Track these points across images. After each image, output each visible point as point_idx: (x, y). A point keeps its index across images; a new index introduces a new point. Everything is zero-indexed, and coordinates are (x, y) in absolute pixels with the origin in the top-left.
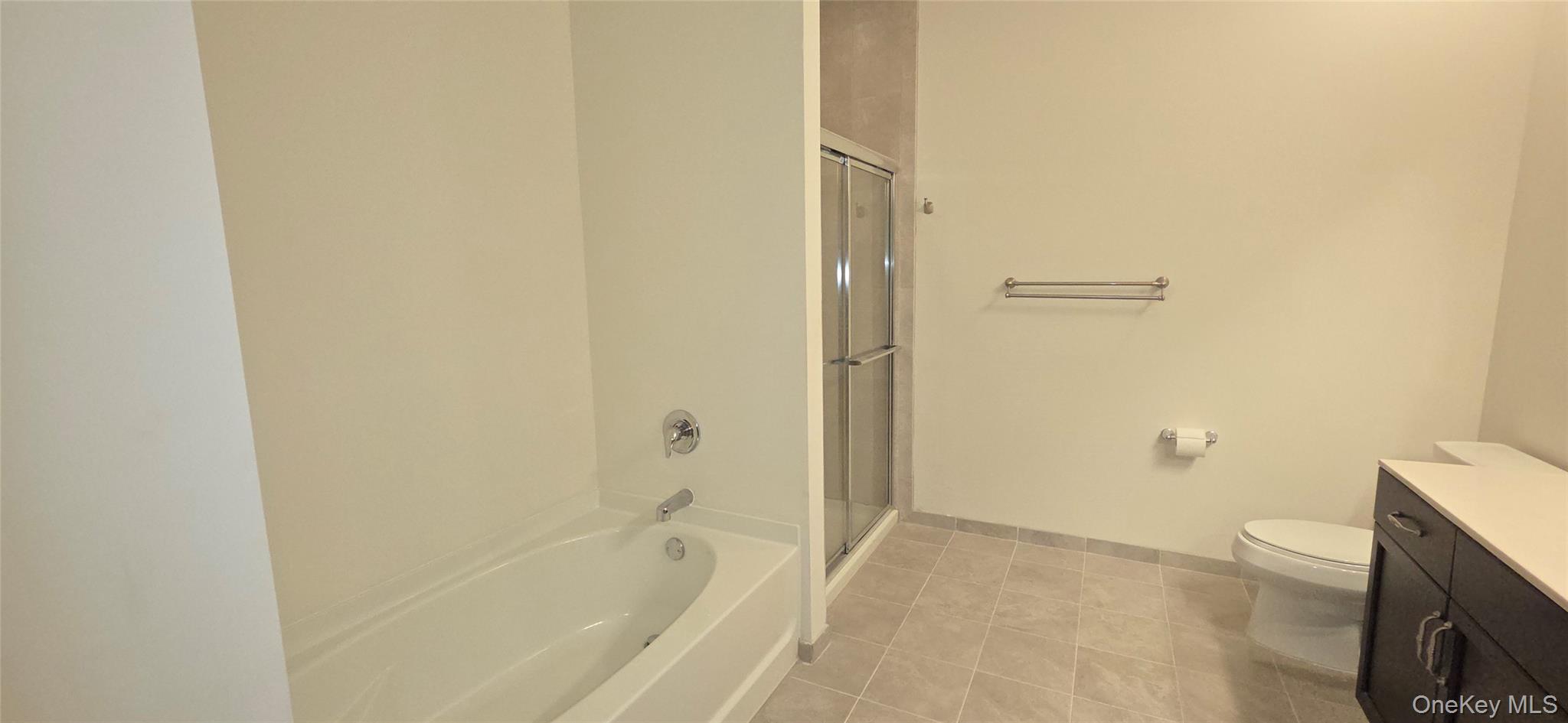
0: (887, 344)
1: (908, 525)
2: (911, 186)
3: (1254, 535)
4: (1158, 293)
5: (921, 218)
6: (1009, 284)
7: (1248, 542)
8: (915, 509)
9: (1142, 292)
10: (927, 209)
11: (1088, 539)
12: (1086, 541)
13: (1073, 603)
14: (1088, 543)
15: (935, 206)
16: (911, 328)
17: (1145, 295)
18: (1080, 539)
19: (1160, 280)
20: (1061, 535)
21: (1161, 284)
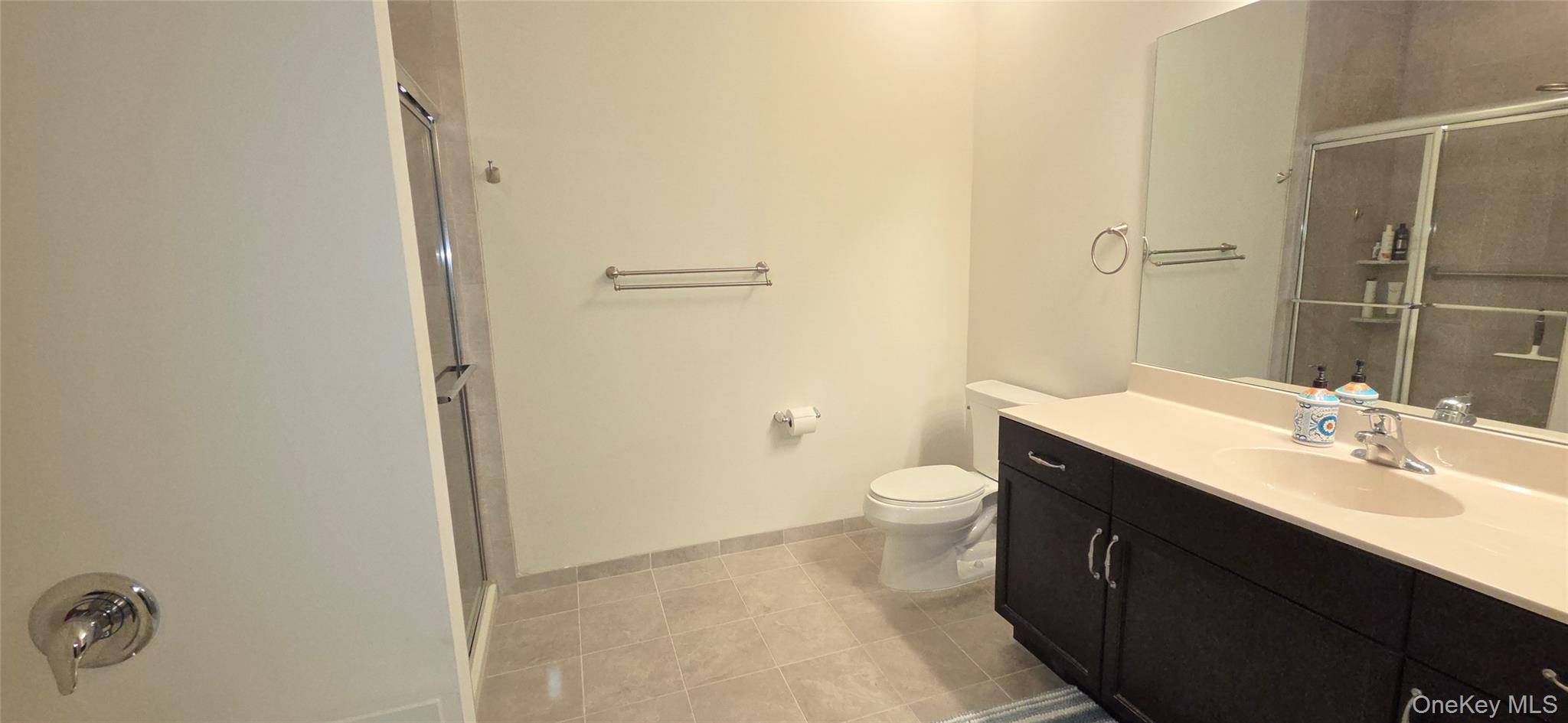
0: (454, 364)
1: (514, 597)
2: (464, 143)
3: (881, 494)
4: (762, 278)
5: (484, 190)
6: (610, 274)
7: (880, 503)
8: (519, 574)
9: (745, 278)
10: (492, 176)
11: (721, 541)
12: (719, 543)
13: (744, 619)
14: (721, 546)
15: (503, 173)
16: (487, 340)
17: (748, 281)
18: (714, 544)
19: (759, 264)
20: (694, 547)
21: (761, 269)
